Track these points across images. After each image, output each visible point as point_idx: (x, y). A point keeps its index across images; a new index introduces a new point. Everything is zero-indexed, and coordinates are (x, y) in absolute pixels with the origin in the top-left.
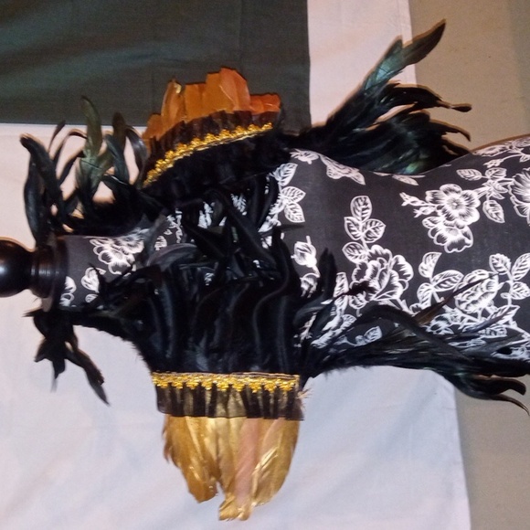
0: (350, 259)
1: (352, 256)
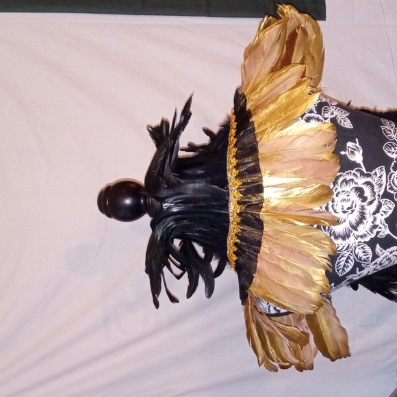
0: (389, 154)
1: (390, 152)
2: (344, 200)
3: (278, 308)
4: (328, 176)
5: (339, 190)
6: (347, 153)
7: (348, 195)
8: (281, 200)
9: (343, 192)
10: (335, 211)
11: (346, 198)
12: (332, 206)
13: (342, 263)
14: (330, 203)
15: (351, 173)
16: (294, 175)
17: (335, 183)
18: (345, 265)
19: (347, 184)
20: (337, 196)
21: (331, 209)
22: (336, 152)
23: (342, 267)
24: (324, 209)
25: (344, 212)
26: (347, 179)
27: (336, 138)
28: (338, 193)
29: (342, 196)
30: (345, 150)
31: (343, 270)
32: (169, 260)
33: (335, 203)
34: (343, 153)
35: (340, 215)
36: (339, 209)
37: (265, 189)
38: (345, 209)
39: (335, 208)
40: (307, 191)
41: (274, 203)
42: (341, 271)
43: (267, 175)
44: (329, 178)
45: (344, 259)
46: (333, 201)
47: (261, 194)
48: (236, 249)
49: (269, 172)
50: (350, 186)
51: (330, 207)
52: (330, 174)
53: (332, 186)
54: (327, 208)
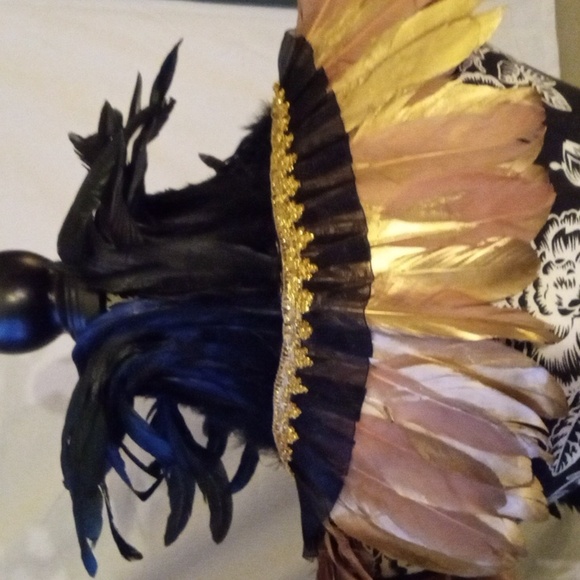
2: (562, 282)
3: (401, 563)
4: (527, 219)
5: (550, 257)
6: (564, 166)
7: (570, 272)
8: (414, 281)
9: (559, 261)
10: (542, 310)
11: (567, 278)
12: (536, 297)
13: (562, 442)
14: (531, 291)
15: (574, 216)
16: (446, 215)
17: (540, 239)
18: (567, 446)
19: (566, 243)
20: (545, 271)
21: (532, 306)
22: (543, 160)
23: (560, 451)
24: (516, 304)
25: (564, 312)
26: (568, 231)
27: (544, 123)
28: (548, 265)
29: (558, 272)
30: (559, 160)
31: (564, 459)
32: (121, 451)
33: (542, 291)
34: (555, 166)
35: (555, 320)
36: (550, 303)
37: (374, 252)
38: (565, 305)
39: (543, 301)
40: (478, 254)
41: (397, 286)
42: (557, 462)
43: (377, 217)
44: (531, 222)
45: (567, 430)
46: (536, 285)
47: (364, 265)
48: (295, 413)
49: (380, 209)
50: (573, 247)
51: (530, 299)
52: (530, 213)
53: (534, 246)
54: (523, 302)
